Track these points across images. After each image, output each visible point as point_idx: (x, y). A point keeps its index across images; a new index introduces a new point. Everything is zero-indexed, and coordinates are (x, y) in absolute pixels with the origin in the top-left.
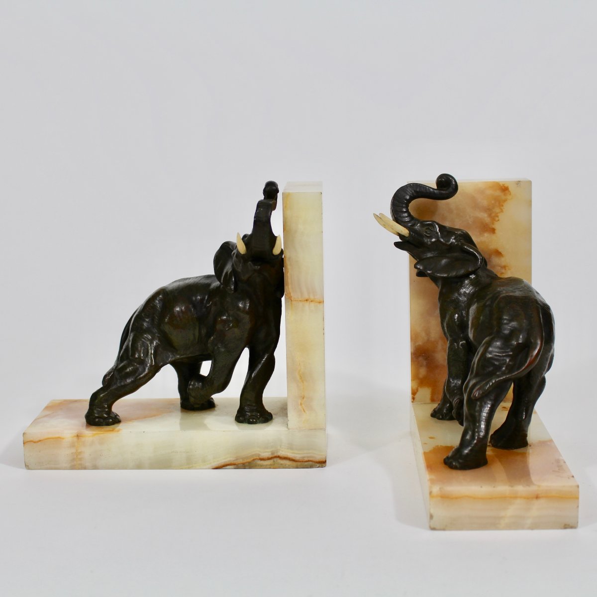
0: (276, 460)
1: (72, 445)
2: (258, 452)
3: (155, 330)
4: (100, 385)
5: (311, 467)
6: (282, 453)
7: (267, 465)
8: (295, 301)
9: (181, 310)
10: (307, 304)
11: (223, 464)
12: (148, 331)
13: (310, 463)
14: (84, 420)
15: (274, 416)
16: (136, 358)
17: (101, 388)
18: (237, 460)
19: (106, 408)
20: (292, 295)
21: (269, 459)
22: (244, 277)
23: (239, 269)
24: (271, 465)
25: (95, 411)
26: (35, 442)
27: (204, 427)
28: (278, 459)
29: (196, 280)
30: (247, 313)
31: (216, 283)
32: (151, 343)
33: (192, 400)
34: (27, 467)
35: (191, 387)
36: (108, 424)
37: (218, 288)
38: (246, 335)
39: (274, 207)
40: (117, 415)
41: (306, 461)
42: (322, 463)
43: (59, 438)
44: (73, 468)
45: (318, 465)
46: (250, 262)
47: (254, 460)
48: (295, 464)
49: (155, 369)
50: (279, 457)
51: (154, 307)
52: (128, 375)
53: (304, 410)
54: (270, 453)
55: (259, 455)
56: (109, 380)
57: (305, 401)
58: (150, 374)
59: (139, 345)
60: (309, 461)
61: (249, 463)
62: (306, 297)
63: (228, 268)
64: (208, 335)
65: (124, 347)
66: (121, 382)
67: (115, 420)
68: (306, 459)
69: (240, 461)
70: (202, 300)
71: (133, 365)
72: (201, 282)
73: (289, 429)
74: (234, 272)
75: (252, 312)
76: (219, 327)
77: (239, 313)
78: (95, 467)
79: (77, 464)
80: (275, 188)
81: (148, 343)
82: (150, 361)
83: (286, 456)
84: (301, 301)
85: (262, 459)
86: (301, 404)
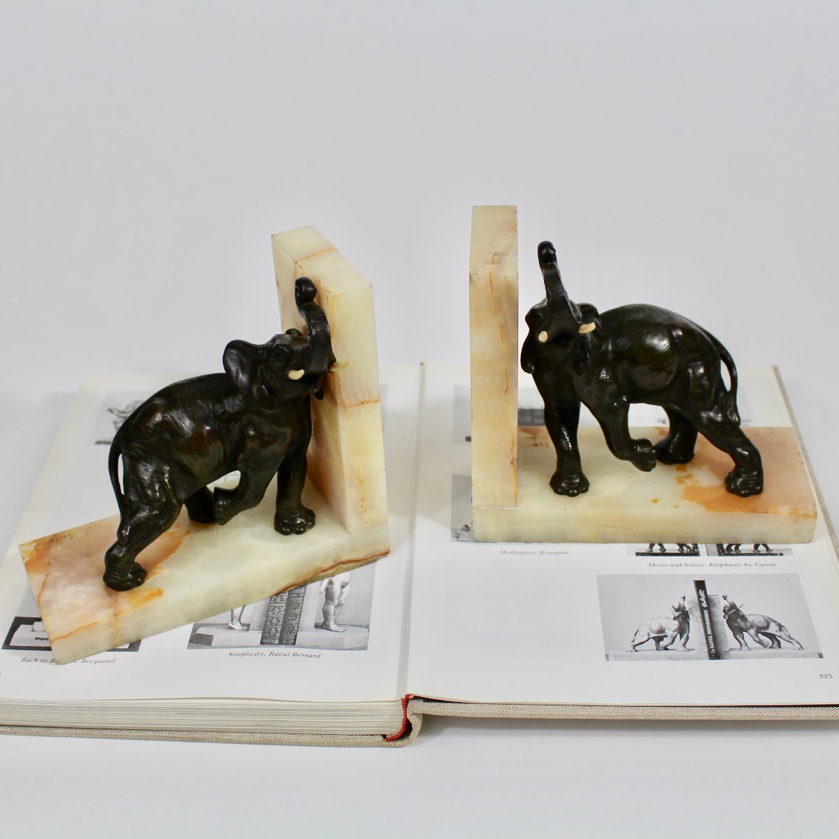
0: (339, 566)
2: (319, 566)
5: (375, 561)
6: (345, 558)
8: (350, 407)
10: (363, 407)
11: (283, 588)
13: (375, 557)
18: (296, 580)
20: (346, 402)
21: (332, 568)
26: (64, 637)
28: (341, 565)
36: (138, 585)
41: (371, 557)
42: (386, 554)
45: (382, 557)
47: (315, 574)
48: (359, 563)
50: (343, 563)
53: (365, 511)
54: (332, 562)
55: (321, 567)
56: (128, 537)
57: (364, 502)
60: (373, 556)
61: (311, 578)
62: (362, 400)
64: (234, 453)
68: (370, 555)
69: (302, 580)
73: (350, 533)
76: (251, 445)
79: (118, 641)
83: (349, 559)
84: (356, 406)
85: (323, 571)
86: (362, 507)
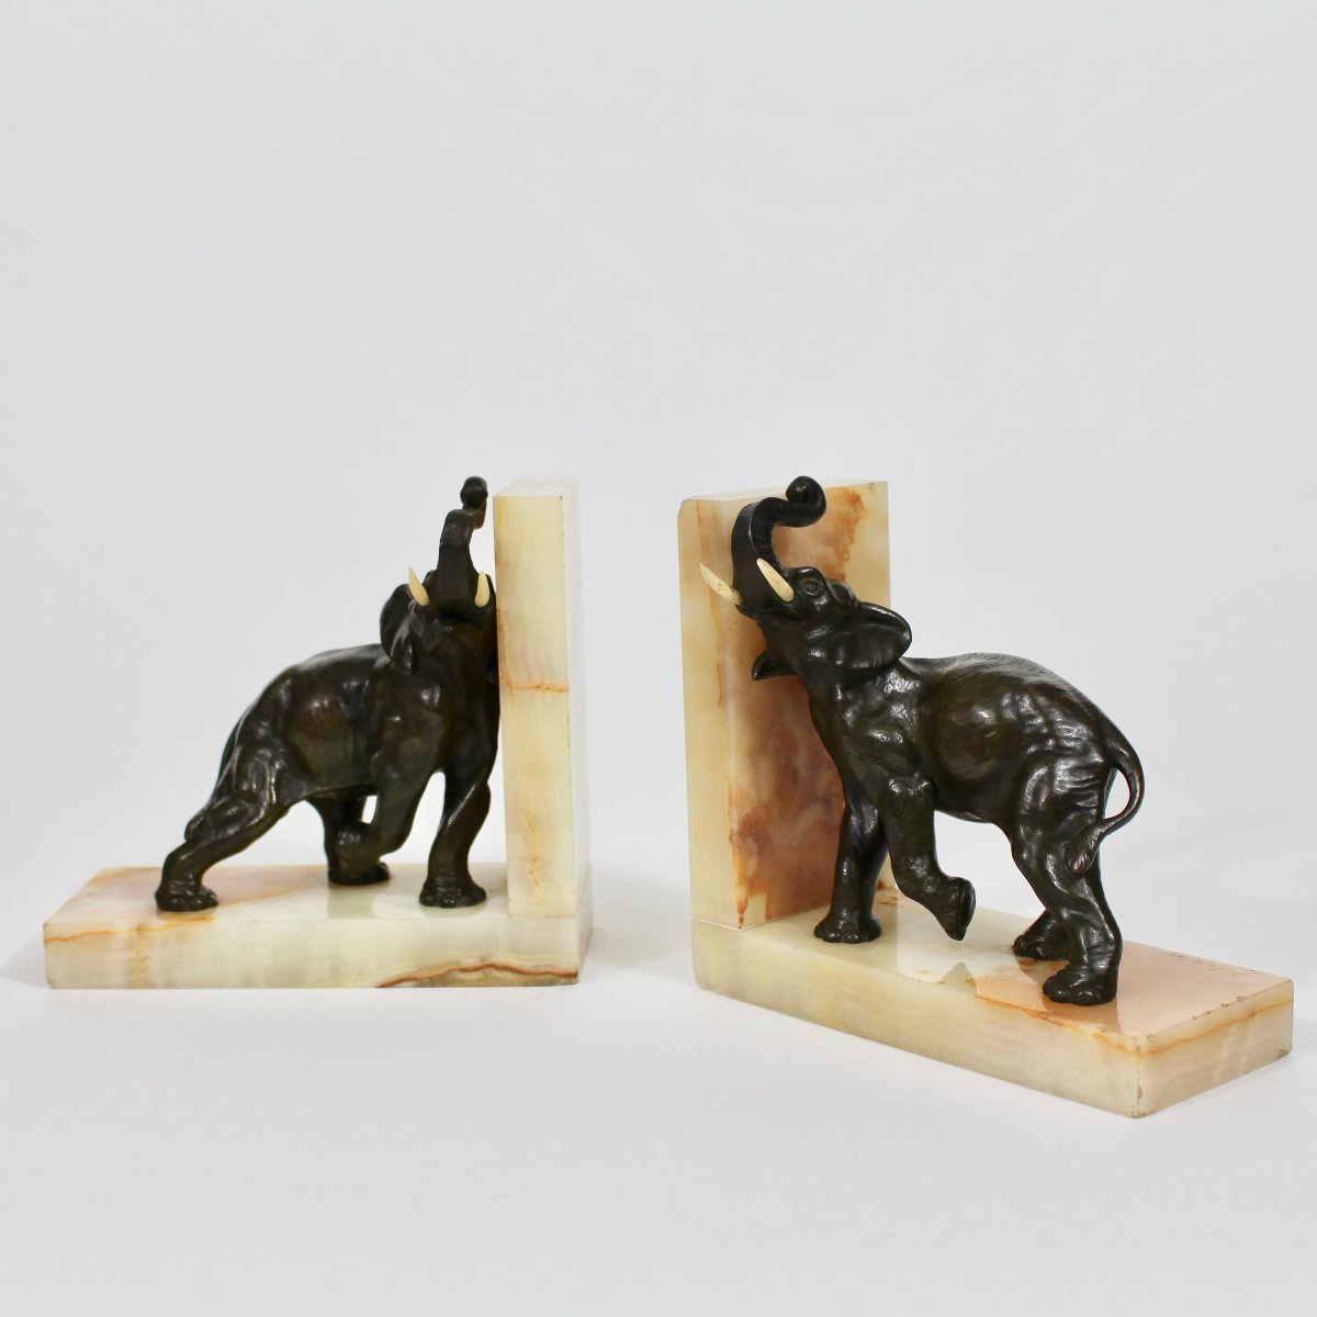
0: (489, 972)
1: (130, 946)
2: (456, 959)
3: (278, 742)
4: (181, 841)
5: (551, 983)
6: (502, 958)
7: (472, 981)
8: (519, 688)
9: (322, 706)
10: (539, 694)
11: (395, 978)
12: (265, 743)
13: (550, 976)
14: (153, 902)
15: (488, 895)
16: (244, 792)
17: (183, 846)
18: (417, 971)
19: (189, 880)
20: (512, 677)
21: (476, 969)
22: (429, 647)
23: (420, 634)
24: (479, 980)
25: (172, 886)
26: (64, 940)
27: (366, 912)
28: (492, 969)
29: (352, 653)
30: (436, 710)
31: (384, 660)
32: (272, 764)
33: (344, 865)
34: (52, 984)
35: (342, 842)
36: (195, 908)
37: (387, 667)
38: (435, 750)
39: (479, 522)
40: (212, 893)
41: (542, 974)
42: (571, 977)
43: (106, 932)
44: (131, 985)
45: (563, 980)
46: (436, 621)
47: (449, 971)
48: (521, 977)
49: (279, 811)
50: (494, 966)
51: (277, 701)
52: (229, 821)
53: (536, 883)
54: (478, 959)
55: (459, 963)
56: (196, 831)
57: (536, 864)
58: (269, 820)
59: (251, 766)
60: (546, 973)
61: (442, 976)
62: (538, 682)
63: (403, 632)
64: (371, 750)
65: (225, 773)
66: (217, 834)
67: (208, 902)
68: (541, 970)
69: (426, 973)
70: (359, 688)
71: (237, 804)
72: (359, 656)
73: (510, 916)
74: (412, 638)
75: (446, 707)
76: (389, 735)
77: (421, 709)
78: (170, 985)
79: (138, 979)
80: (480, 489)
81: (266, 764)
82: (270, 796)
83: (506, 964)
84: (527, 688)
85: (464, 970)
86: (531, 872)
